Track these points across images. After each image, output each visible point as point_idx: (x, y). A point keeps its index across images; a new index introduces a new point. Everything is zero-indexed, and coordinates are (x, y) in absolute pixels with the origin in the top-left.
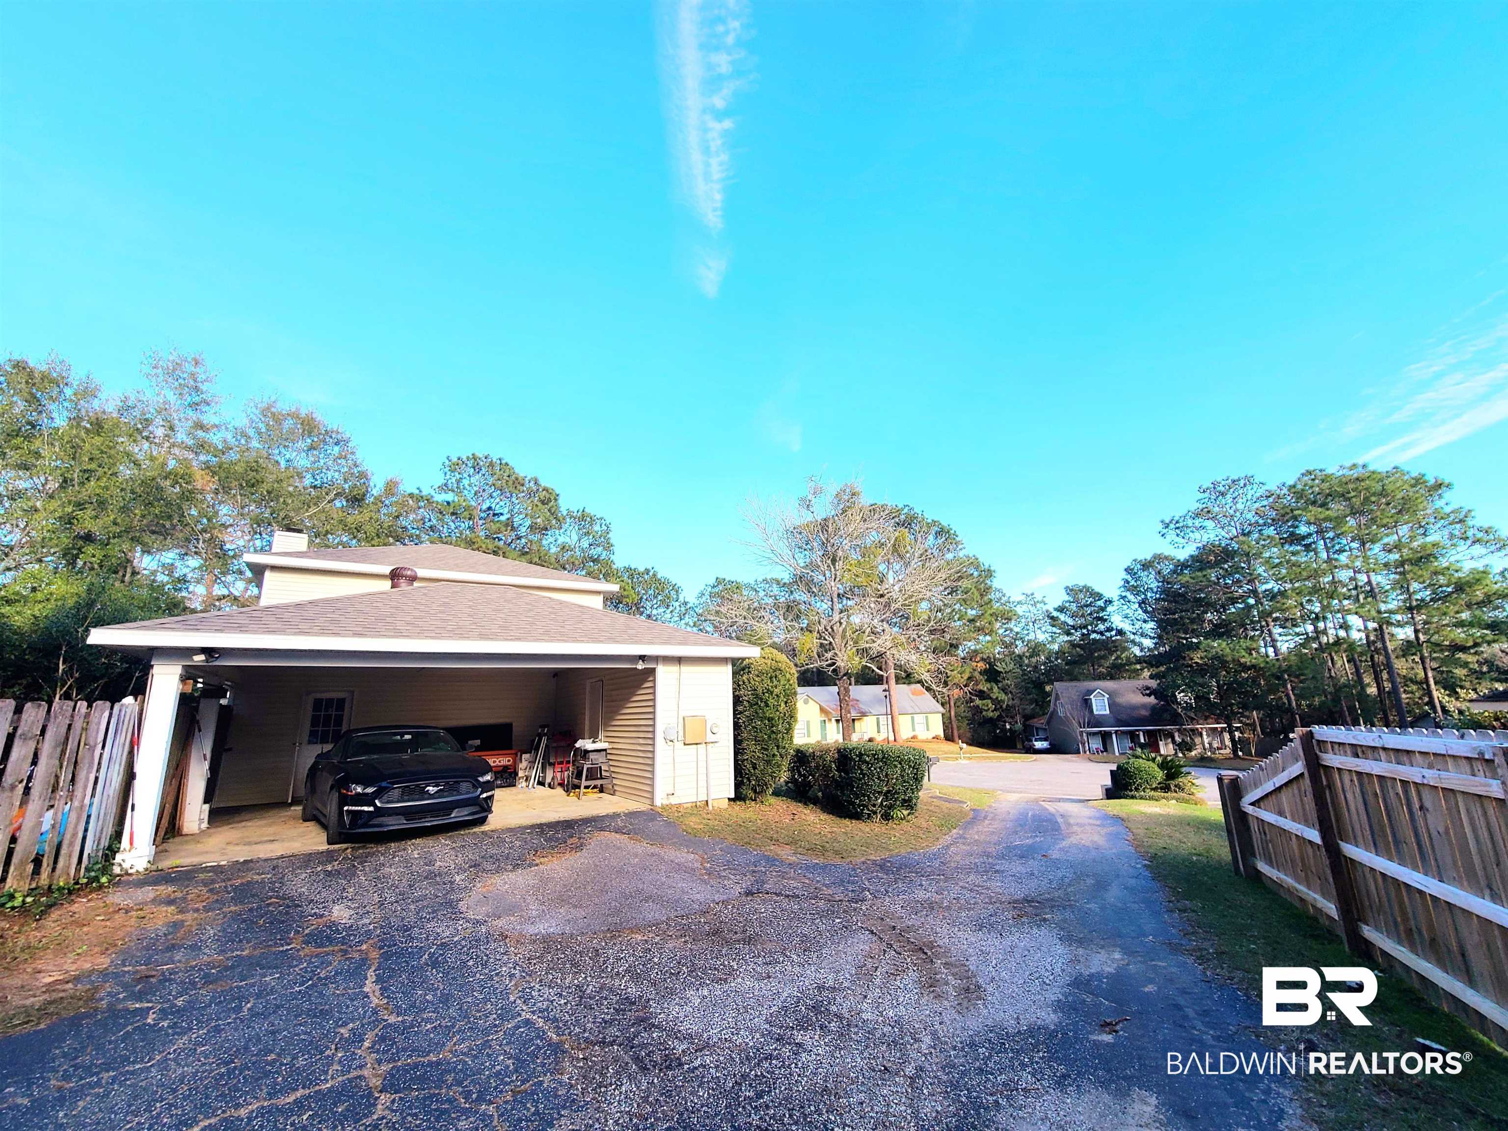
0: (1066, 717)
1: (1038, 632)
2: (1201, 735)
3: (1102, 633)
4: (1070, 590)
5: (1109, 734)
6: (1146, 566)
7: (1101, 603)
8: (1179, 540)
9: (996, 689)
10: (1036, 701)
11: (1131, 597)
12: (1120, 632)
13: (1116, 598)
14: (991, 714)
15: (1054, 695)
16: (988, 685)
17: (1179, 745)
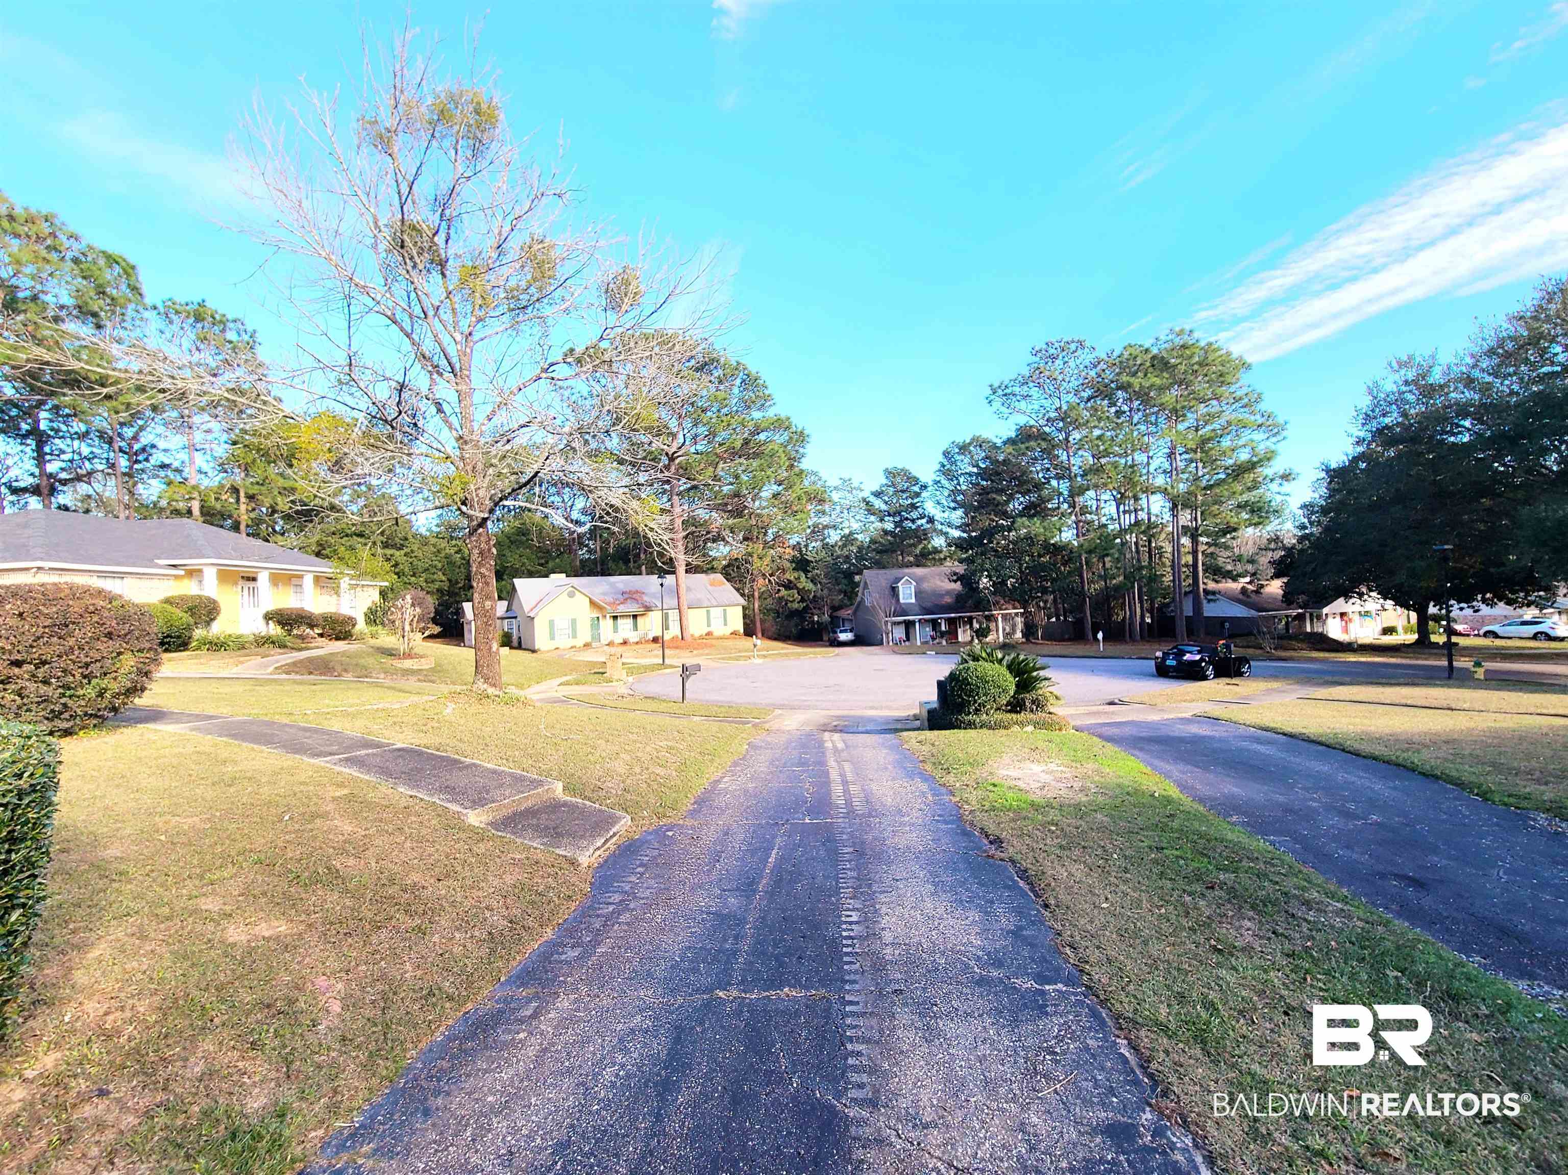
0: (873, 607)
1: (852, 520)
2: (996, 621)
3: (913, 521)
4: (889, 473)
5: (913, 623)
6: (963, 448)
7: (916, 489)
8: (1004, 409)
9: (803, 579)
10: (845, 593)
11: (945, 482)
12: (931, 520)
13: (930, 483)
14: (796, 606)
15: (862, 585)
16: (796, 575)
17: (977, 632)
